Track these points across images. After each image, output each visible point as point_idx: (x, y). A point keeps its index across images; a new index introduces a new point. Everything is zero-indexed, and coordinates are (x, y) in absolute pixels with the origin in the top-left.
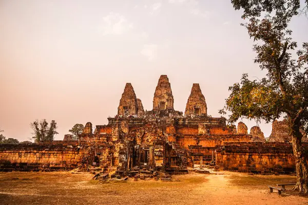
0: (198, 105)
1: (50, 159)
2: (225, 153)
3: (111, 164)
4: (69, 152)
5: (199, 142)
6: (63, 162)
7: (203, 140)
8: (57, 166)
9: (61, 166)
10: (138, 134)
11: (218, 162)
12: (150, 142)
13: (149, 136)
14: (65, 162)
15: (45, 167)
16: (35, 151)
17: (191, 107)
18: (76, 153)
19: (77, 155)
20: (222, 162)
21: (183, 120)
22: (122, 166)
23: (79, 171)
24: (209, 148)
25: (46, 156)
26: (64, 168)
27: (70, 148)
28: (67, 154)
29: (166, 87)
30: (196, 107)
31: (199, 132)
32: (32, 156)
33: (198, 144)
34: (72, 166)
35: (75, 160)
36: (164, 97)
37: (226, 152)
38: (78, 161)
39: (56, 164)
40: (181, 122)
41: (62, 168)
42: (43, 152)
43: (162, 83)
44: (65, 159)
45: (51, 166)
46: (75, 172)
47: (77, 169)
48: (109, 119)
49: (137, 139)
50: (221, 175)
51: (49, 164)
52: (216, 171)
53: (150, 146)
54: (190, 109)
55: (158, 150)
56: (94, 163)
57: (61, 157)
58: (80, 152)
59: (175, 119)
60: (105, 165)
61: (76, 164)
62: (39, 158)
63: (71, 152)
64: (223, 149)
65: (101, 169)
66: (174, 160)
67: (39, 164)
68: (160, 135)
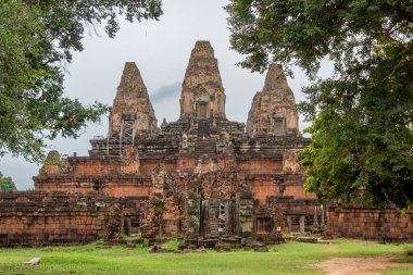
0: (280, 110)
1: (49, 227)
3: (160, 231)
4: (81, 213)
5: (284, 189)
6: (73, 230)
7: (293, 185)
8: (63, 237)
9: (69, 237)
15: (41, 240)
16: (20, 214)
17: (266, 115)
18: (93, 214)
19: (95, 219)
20: (337, 225)
21: (251, 143)
23: (105, 244)
24: (307, 202)
25: (40, 222)
26: (75, 240)
27: (82, 206)
28: (78, 217)
30: (277, 116)
31: (284, 168)
32: (14, 221)
33: (282, 192)
34: (89, 237)
35: (92, 227)
36: (204, 90)
37: (344, 208)
38: (98, 227)
39: (60, 235)
40: (245, 147)
41: (71, 240)
42: (35, 214)
43: (198, 59)
44: (74, 226)
45: (51, 237)
46: (101, 246)
49: (205, 190)
51: (47, 235)
55: (245, 207)
57: (67, 222)
58: (101, 214)
59: (233, 141)
60: (150, 232)
61: (94, 232)
62: (29, 225)
63: (85, 214)
64: (339, 204)
67: (30, 235)
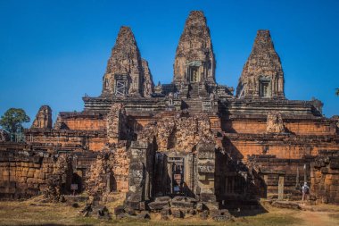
0: (266, 73)
2: (330, 171)
3: (108, 188)
4: (22, 164)
5: (267, 149)
6: (11, 183)
7: (276, 145)
9: (7, 191)
10: (161, 130)
11: (316, 187)
12: (186, 147)
13: (184, 135)
14: (14, 184)
17: (252, 78)
18: (36, 166)
19: (37, 171)
20: (323, 188)
21: (237, 104)
22: (137, 192)
23: (44, 202)
24: (289, 162)
26: (14, 195)
27: (23, 156)
28: (18, 168)
29: (200, 35)
30: (263, 79)
31: (268, 129)
33: (265, 152)
34: (29, 192)
35: (34, 180)
36: (195, 55)
37: (332, 169)
38: (41, 181)
41: (9, 194)
43: (192, 27)
44: (13, 178)
46: (38, 203)
47: (41, 198)
48: (86, 100)
49: (161, 141)
50: (322, 213)
52: (312, 204)
53: (185, 154)
54: (250, 81)
55: (205, 162)
56: (74, 187)
57: (6, 173)
58: (44, 165)
59: (219, 102)
60: (96, 189)
61: (36, 186)
63: (26, 165)
64: (327, 163)
65: (88, 199)
66: (230, 182)
68: (206, 133)
